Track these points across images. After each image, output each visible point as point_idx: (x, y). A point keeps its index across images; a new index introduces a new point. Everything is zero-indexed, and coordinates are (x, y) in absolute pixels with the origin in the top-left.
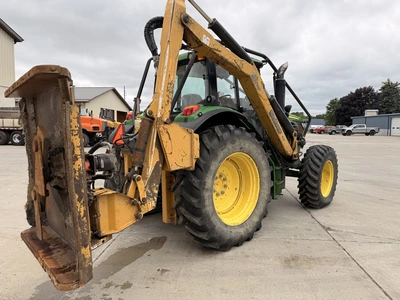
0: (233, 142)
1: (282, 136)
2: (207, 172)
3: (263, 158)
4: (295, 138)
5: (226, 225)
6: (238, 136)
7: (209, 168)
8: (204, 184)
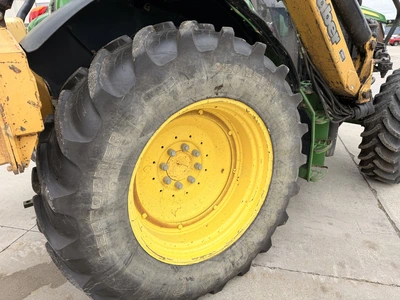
0: (189, 72)
1: (340, 49)
2: (92, 166)
3: (285, 107)
4: (370, 54)
5: (177, 268)
6: (207, 54)
7: (98, 154)
8: (87, 199)
